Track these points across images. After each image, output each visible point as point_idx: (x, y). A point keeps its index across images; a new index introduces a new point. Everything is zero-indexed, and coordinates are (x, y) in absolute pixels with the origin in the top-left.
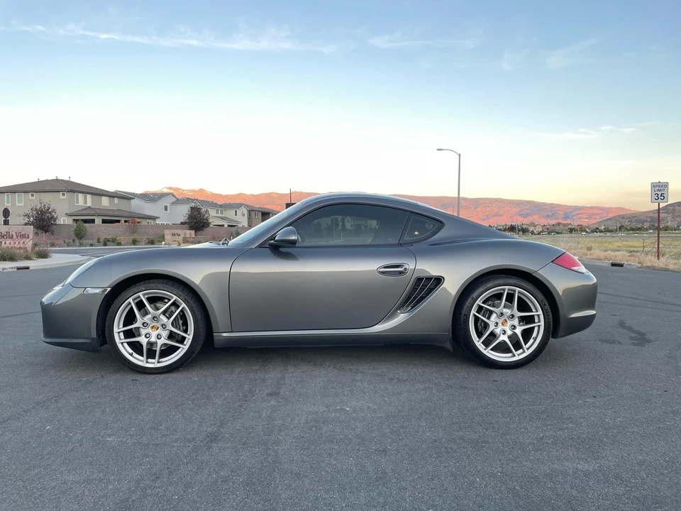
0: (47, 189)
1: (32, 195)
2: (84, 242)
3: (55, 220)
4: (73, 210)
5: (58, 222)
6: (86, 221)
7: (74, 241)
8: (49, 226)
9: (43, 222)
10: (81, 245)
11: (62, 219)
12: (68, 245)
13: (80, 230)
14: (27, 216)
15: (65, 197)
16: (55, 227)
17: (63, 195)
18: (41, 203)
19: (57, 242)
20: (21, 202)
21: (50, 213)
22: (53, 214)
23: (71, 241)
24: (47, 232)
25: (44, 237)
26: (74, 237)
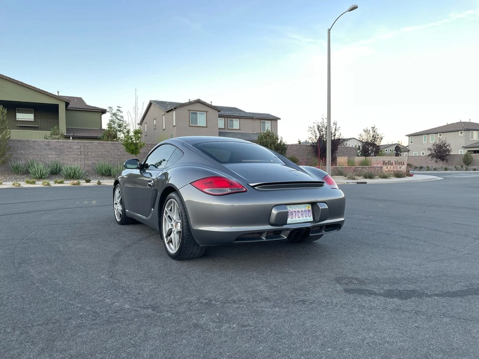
0: (450, 130)
1: (441, 135)
2: (470, 167)
3: (450, 151)
4: (468, 144)
5: (451, 153)
6: (475, 152)
7: (462, 166)
8: (445, 156)
9: (441, 154)
10: (467, 170)
11: (460, 150)
12: (457, 170)
13: (468, 159)
14: (430, 149)
15: (462, 135)
16: (449, 156)
17: (461, 133)
18: (440, 140)
19: (450, 167)
20: (433, 140)
21: (446, 147)
22: (448, 147)
23: (460, 167)
24: (443, 160)
25: (441, 164)
26: (463, 164)
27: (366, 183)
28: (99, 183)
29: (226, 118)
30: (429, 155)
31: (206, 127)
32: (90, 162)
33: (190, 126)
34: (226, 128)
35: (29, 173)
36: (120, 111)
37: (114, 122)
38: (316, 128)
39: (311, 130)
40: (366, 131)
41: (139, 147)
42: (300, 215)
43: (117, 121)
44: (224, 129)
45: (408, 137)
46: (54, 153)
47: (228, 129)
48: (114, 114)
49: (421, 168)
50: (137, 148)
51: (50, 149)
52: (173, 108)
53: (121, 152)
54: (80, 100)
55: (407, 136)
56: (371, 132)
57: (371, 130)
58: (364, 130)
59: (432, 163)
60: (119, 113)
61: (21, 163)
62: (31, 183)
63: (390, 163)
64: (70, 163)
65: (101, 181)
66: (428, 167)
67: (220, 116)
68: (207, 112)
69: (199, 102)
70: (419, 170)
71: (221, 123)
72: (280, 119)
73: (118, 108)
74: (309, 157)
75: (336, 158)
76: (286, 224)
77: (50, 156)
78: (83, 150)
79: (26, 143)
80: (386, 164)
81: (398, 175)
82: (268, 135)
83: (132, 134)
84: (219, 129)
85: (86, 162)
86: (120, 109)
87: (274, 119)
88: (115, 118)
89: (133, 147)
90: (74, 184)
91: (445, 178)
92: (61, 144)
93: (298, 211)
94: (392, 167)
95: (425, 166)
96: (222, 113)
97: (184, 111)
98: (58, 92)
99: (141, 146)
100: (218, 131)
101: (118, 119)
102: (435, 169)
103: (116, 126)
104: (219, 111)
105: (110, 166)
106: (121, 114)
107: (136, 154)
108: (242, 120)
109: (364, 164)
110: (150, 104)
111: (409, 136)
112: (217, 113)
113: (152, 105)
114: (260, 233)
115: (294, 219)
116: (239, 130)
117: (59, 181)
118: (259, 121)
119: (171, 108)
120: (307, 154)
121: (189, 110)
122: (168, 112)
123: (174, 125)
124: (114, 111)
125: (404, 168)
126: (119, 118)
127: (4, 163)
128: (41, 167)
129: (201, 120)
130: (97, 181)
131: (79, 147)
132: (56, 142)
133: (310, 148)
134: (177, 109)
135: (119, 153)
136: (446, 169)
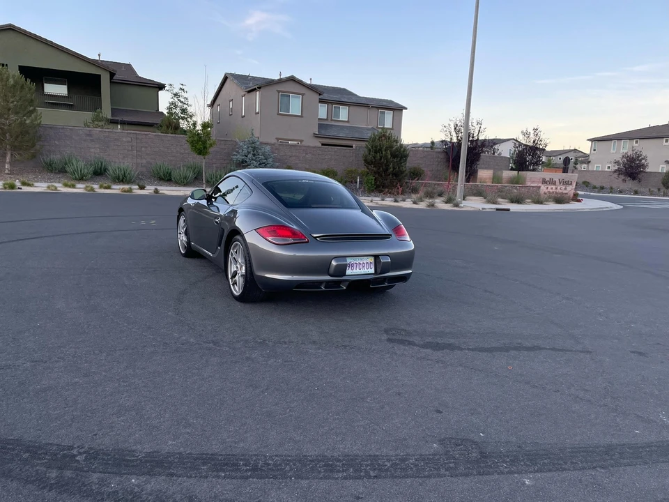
0: (651, 135)
1: (637, 142)
3: (645, 167)
5: (648, 170)
7: (659, 190)
8: (637, 174)
9: (632, 170)
10: (665, 195)
11: (661, 166)
12: (651, 195)
13: (668, 179)
14: (617, 162)
15: (667, 143)
16: (643, 174)
17: (667, 141)
18: (633, 151)
19: (642, 190)
20: (625, 148)
21: (641, 160)
22: (643, 161)
23: (656, 190)
24: (634, 179)
25: (630, 184)
26: (661, 186)
27: (508, 210)
28: (156, 191)
29: (330, 105)
30: (615, 171)
31: (301, 116)
32: (144, 161)
33: (279, 114)
34: (330, 119)
35: (66, 172)
36: (183, 90)
37: (176, 107)
38: (453, 128)
39: (445, 129)
40: (526, 134)
41: (208, 146)
42: (361, 267)
43: (180, 104)
44: (327, 120)
45: (590, 143)
46: (97, 146)
47: (332, 120)
48: (176, 95)
49: (602, 188)
50: (205, 148)
51: (92, 141)
52: (256, 87)
53: (184, 149)
54: (128, 67)
55: (588, 140)
56: (532, 135)
57: (532, 132)
58: (522, 132)
59: (618, 183)
60: (182, 93)
61: (56, 158)
62: (70, 187)
63: (552, 182)
64: (118, 161)
65: (159, 188)
66: (611, 188)
67: (321, 101)
68: (303, 95)
69: (292, 79)
70: (599, 192)
71: (322, 111)
72: (406, 109)
73: (182, 86)
74: (439, 168)
75: (476, 172)
76: (344, 275)
77: (92, 150)
78: (134, 144)
79: (61, 131)
80: (546, 183)
81: (559, 200)
82: (384, 136)
83: (199, 127)
84: (319, 119)
85: (139, 161)
86: (183, 87)
87: (398, 109)
88: (176, 100)
89: (200, 146)
90: (125, 191)
91: (625, 207)
92: (106, 134)
93: (360, 263)
94: (554, 187)
95: (606, 185)
96: (325, 96)
97: (272, 92)
98: (99, 55)
99: (211, 145)
100: (317, 122)
101: (182, 102)
102: (621, 192)
103: (178, 111)
104: (320, 95)
105: (170, 168)
106: (185, 95)
107: (204, 155)
108: (352, 108)
109: (514, 181)
110: (225, 79)
111: (592, 140)
112: (317, 97)
113: (228, 80)
114: (320, 282)
115: (355, 270)
116: (348, 122)
117: (105, 185)
118: (376, 110)
119: (255, 86)
120: (437, 163)
121: (279, 92)
122: (249, 92)
123: (257, 111)
124: (176, 91)
125: (570, 190)
126: (182, 100)
127: (34, 156)
128: (80, 164)
129: (295, 106)
130: (153, 188)
131: (130, 139)
132: (100, 131)
133: (442, 156)
134: (261, 90)
135: (182, 151)
136: (636, 193)
